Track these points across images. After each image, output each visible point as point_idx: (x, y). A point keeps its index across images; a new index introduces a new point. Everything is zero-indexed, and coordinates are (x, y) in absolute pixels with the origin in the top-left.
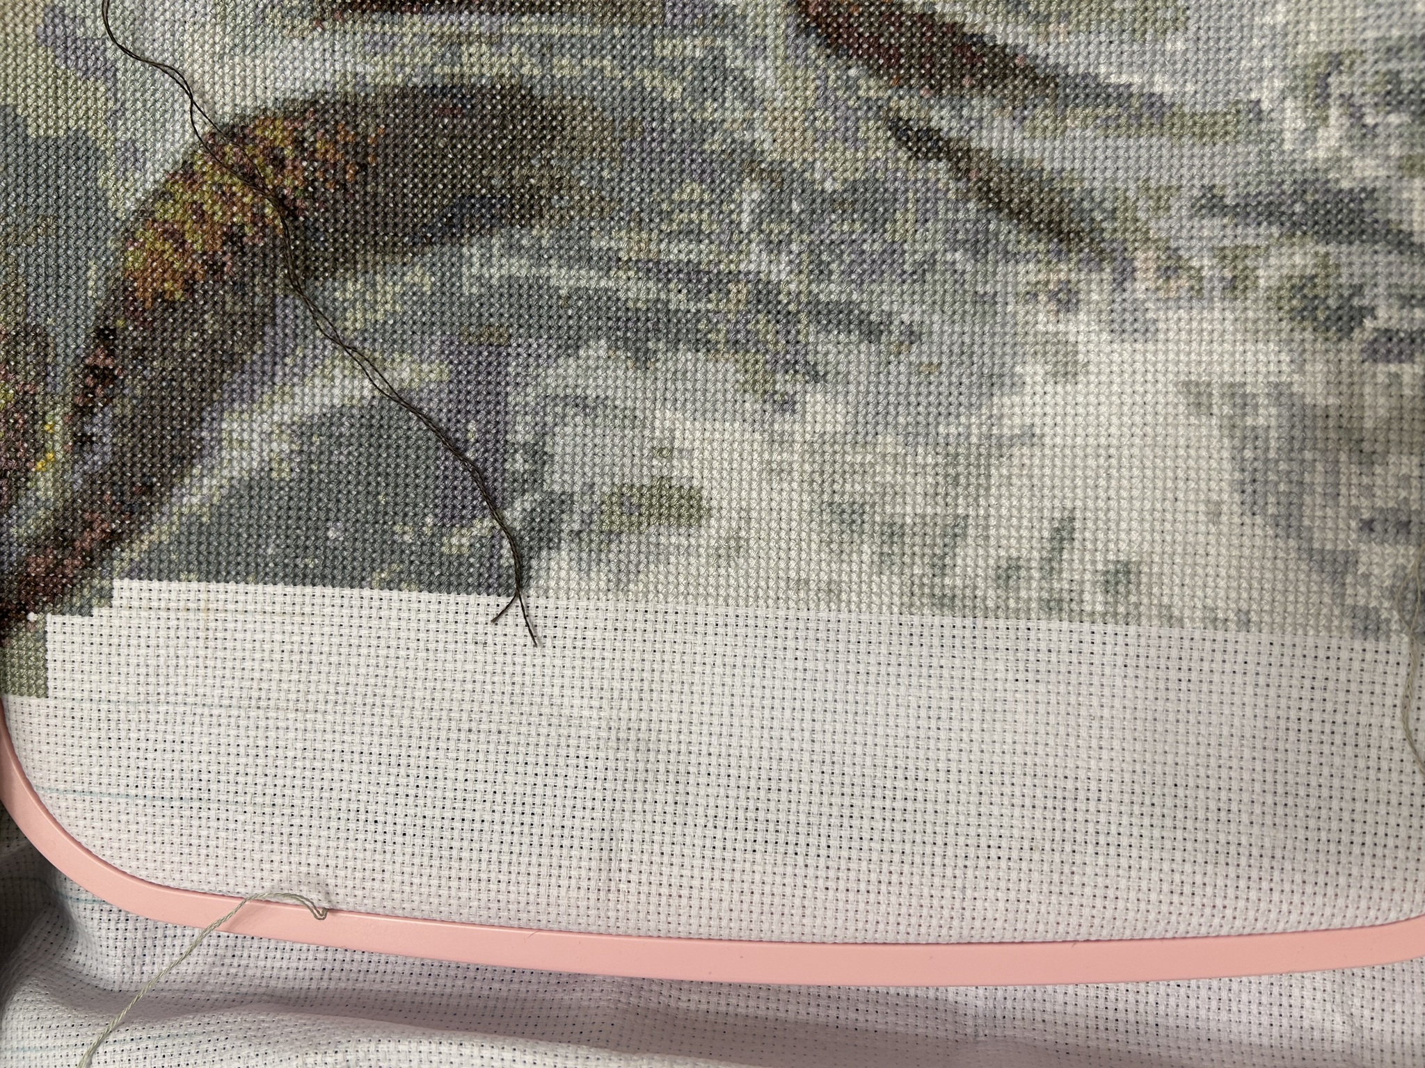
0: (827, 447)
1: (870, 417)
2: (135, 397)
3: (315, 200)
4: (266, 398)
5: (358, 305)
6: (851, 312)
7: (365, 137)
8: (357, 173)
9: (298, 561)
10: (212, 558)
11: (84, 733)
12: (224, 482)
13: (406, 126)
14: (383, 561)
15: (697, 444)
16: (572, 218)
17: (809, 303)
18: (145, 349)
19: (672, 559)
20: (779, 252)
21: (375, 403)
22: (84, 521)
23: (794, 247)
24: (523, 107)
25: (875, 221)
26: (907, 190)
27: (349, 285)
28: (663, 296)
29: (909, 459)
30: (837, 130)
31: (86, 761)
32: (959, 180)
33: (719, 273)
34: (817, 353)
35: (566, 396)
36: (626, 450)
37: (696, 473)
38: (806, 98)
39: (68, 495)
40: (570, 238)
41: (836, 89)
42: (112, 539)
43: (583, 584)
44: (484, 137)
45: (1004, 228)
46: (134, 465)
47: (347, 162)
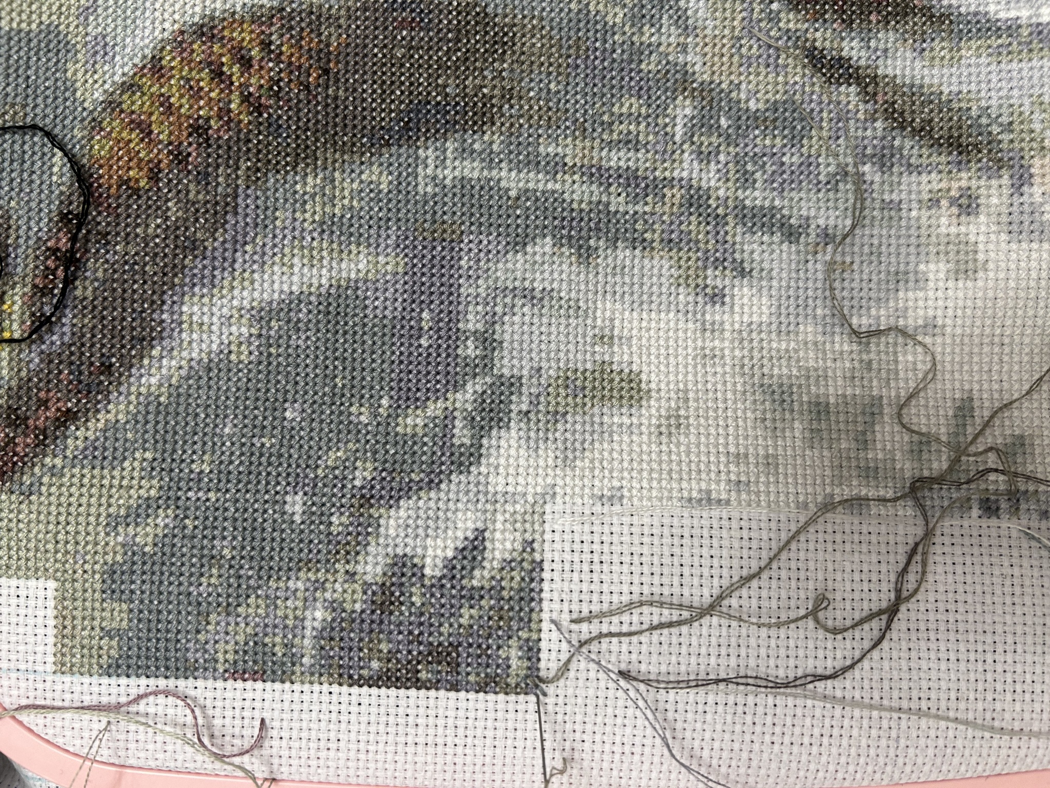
0: (754, 335)
1: (791, 309)
2: (96, 279)
3: (279, 99)
4: (226, 283)
5: (317, 199)
6: (773, 216)
7: (328, 45)
8: (319, 76)
9: (255, 440)
10: (169, 437)
11: (30, 611)
12: (183, 363)
13: (367, 37)
14: (339, 441)
15: (634, 332)
16: (521, 126)
17: (736, 207)
18: (108, 233)
19: (616, 438)
20: (709, 162)
21: (333, 291)
22: (39, 400)
23: (722, 157)
24: (477, 23)
25: (794, 137)
26: (821, 111)
27: (310, 179)
28: (604, 199)
29: (828, 346)
30: (760, 56)
31: (31, 640)
32: (867, 102)
33: (655, 178)
34: (743, 251)
35: (515, 288)
36: (571, 337)
37: (635, 358)
38: (734, 27)
39: (24, 374)
40: (520, 144)
41: (760, 20)
42: (69, 417)
43: (531, 461)
44: (440, 49)
45: (908, 143)
46: (93, 345)
47: (311, 66)
